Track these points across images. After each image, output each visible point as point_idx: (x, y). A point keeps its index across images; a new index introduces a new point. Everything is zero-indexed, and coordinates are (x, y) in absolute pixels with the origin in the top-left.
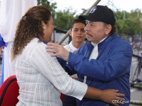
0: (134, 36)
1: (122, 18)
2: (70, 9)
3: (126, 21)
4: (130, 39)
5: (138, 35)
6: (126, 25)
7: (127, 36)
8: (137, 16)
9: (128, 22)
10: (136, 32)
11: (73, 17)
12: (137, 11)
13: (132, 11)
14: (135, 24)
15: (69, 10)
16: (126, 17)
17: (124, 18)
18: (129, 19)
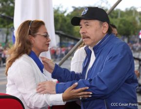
0: (130, 36)
1: (116, 17)
2: (60, 6)
3: (121, 21)
4: (126, 40)
5: (134, 36)
6: (121, 25)
7: (123, 37)
8: (132, 15)
9: (123, 22)
10: (132, 32)
11: (64, 16)
12: (132, 9)
13: (126, 9)
14: (131, 23)
15: (59, 8)
16: (121, 16)
17: (119, 17)
18: (124, 18)
